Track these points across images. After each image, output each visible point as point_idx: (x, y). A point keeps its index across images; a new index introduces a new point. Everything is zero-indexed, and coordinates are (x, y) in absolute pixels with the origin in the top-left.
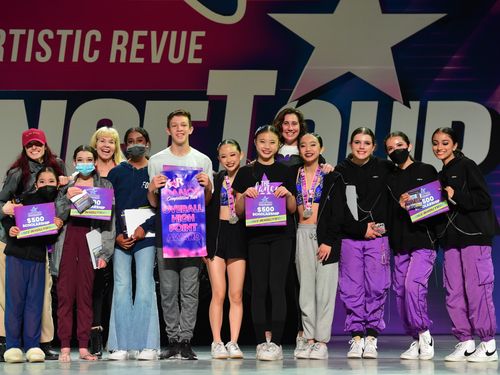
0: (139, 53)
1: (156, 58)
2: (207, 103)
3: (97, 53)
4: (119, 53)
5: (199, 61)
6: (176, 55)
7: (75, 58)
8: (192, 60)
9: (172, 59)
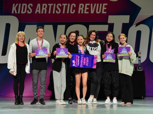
0: (87, 11)
1: (92, 12)
2: (108, 25)
3: (74, 11)
4: (81, 10)
5: (105, 13)
6: (98, 11)
7: (68, 12)
8: (103, 12)
9: (97, 12)
